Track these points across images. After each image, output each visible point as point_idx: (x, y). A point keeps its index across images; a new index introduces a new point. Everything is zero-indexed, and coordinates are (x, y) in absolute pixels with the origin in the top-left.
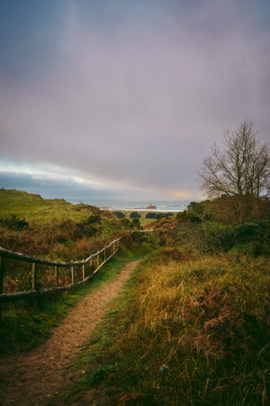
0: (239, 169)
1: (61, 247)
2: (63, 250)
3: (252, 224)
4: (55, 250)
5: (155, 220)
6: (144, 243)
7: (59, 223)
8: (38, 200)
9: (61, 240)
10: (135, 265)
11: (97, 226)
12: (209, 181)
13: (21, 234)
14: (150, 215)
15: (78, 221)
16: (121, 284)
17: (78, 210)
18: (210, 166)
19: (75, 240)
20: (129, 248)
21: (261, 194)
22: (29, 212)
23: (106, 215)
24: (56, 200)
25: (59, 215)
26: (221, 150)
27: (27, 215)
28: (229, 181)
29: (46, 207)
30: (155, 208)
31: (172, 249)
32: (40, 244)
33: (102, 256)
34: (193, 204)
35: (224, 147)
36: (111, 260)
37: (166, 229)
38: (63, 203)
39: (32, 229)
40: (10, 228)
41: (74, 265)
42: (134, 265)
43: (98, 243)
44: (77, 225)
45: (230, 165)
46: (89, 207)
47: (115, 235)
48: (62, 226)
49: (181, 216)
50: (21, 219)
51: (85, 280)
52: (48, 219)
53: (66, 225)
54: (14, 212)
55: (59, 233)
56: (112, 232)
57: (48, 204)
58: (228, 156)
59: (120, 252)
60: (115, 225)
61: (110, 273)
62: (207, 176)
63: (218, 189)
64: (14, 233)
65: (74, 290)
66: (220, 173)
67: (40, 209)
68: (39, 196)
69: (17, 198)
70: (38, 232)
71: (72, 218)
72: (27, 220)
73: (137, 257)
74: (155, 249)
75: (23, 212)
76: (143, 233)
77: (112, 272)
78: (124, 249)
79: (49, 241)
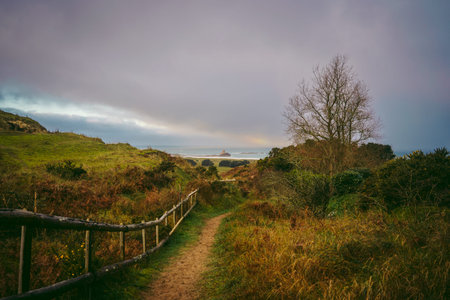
0: (330, 109)
1: (125, 200)
2: (129, 204)
3: (352, 172)
4: (119, 203)
5: (230, 169)
6: (226, 195)
7: (123, 170)
8: (98, 144)
9: (126, 191)
10: (218, 223)
11: (170, 174)
12: (296, 123)
13: (77, 184)
14: (224, 163)
15: (147, 169)
16: (205, 249)
17: (146, 156)
18: (296, 106)
19: (143, 191)
20: (208, 201)
21: (353, 139)
22: (87, 158)
23: (178, 162)
24: (120, 144)
25: (124, 162)
26: (310, 87)
27: (85, 162)
28: (318, 124)
29: (108, 153)
30: (229, 155)
31: (261, 202)
32: (100, 196)
33: (178, 211)
34: (275, 150)
35: (312, 85)
36: (189, 217)
37: (246, 179)
38: (128, 147)
39: (91, 179)
40: (63, 177)
41: (145, 227)
42: (216, 222)
43: (172, 195)
44: (146, 173)
45: (320, 106)
46: (158, 153)
47: (192, 186)
48: (127, 175)
49: (262, 164)
50: (78, 166)
51: (159, 245)
52: (110, 166)
53: (131, 173)
54: (69, 158)
55: (123, 182)
56: (187, 182)
57: (111, 149)
58: (317, 95)
59: (198, 206)
60: (189, 173)
61: (189, 233)
62: (294, 118)
63: (306, 132)
64: (68, 183)
65: (146, 262)
66: (308, 115)
67: (101, 154)
68: (100, 140)
69: (74, 142)
70: (98, 182)
71: (140, 165)
72: (84, 167)
73: (218, 212)
74: (240, 202)
75: (80, 158)
76: (224, 183)
77: (191, 232)
78: (203, 202)
79: (111, 193)
